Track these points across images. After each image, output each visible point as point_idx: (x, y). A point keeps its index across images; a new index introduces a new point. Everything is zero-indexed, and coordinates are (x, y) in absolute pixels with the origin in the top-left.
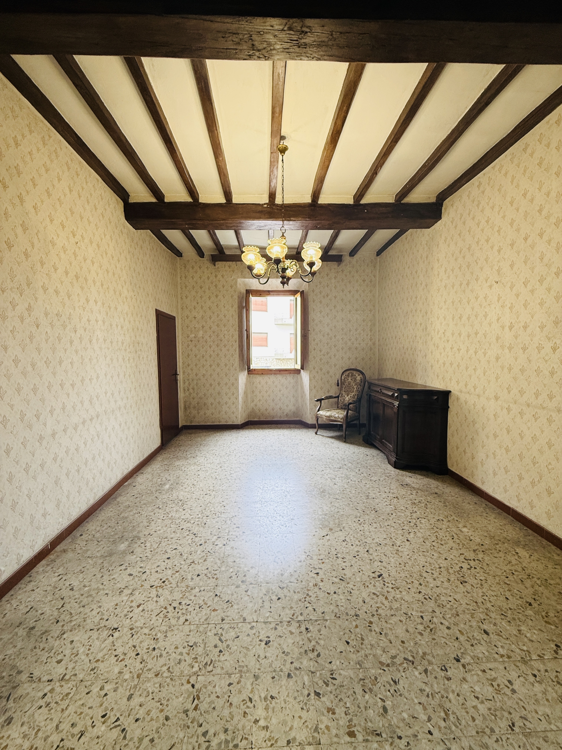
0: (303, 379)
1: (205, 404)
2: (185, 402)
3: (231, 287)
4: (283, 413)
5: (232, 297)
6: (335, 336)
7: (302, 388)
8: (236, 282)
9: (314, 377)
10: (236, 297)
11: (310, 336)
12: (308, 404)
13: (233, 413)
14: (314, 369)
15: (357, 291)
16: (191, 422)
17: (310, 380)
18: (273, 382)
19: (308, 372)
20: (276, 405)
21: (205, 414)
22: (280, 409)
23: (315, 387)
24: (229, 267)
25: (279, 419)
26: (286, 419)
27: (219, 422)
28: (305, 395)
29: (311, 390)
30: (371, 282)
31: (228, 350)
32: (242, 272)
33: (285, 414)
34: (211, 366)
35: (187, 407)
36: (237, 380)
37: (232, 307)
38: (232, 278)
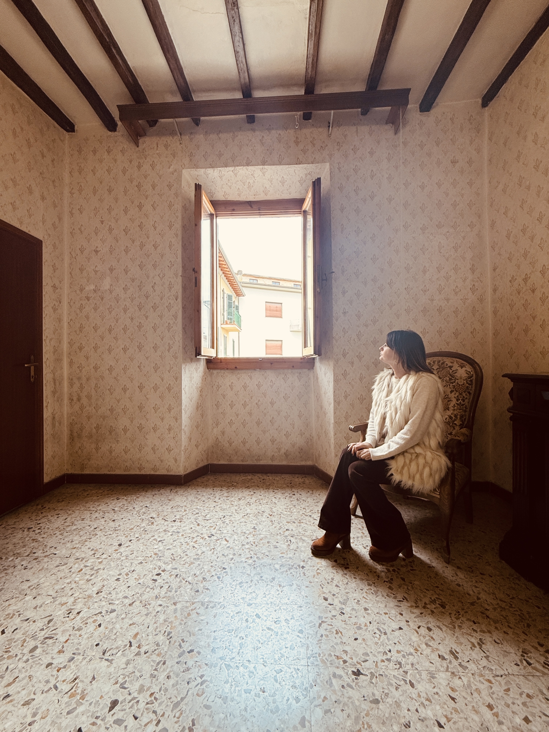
0: (320, 379)
1: (111, 431)
2: (71, 425)
3: (170, 186)
4: (279, 450)
5: (170, 206)
6: (390, 284)
7: (318, 398)
8: (180, 176)
9: (345, 375)
10: (178, 207)
11: (334, 284)
12: (332, 434)
13: (169, 450)
14: (344, 355)
15: (439, 185)
16: (82, 469)
17: (336, 381)
18: (259, 386)
19: (332, 363)
20: (264, 432)
21: (111, 452)
22: (273, 441)
23: (346, 397)
24: (166, 146)
25: (270, 463)
26: (284, 463)
27: (140, 469)
28: (325, 414)
29: (337, 402)
30: (470, 162)
31: (161, 317)
32: (191, 155)
33: (283, 451)
34: (125, 350)
35: (75, 434)
36: (178, 378)
37: (170, 227)
38: (171, 170)
